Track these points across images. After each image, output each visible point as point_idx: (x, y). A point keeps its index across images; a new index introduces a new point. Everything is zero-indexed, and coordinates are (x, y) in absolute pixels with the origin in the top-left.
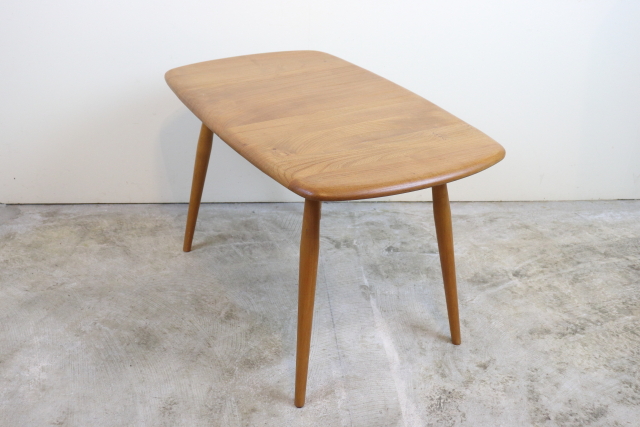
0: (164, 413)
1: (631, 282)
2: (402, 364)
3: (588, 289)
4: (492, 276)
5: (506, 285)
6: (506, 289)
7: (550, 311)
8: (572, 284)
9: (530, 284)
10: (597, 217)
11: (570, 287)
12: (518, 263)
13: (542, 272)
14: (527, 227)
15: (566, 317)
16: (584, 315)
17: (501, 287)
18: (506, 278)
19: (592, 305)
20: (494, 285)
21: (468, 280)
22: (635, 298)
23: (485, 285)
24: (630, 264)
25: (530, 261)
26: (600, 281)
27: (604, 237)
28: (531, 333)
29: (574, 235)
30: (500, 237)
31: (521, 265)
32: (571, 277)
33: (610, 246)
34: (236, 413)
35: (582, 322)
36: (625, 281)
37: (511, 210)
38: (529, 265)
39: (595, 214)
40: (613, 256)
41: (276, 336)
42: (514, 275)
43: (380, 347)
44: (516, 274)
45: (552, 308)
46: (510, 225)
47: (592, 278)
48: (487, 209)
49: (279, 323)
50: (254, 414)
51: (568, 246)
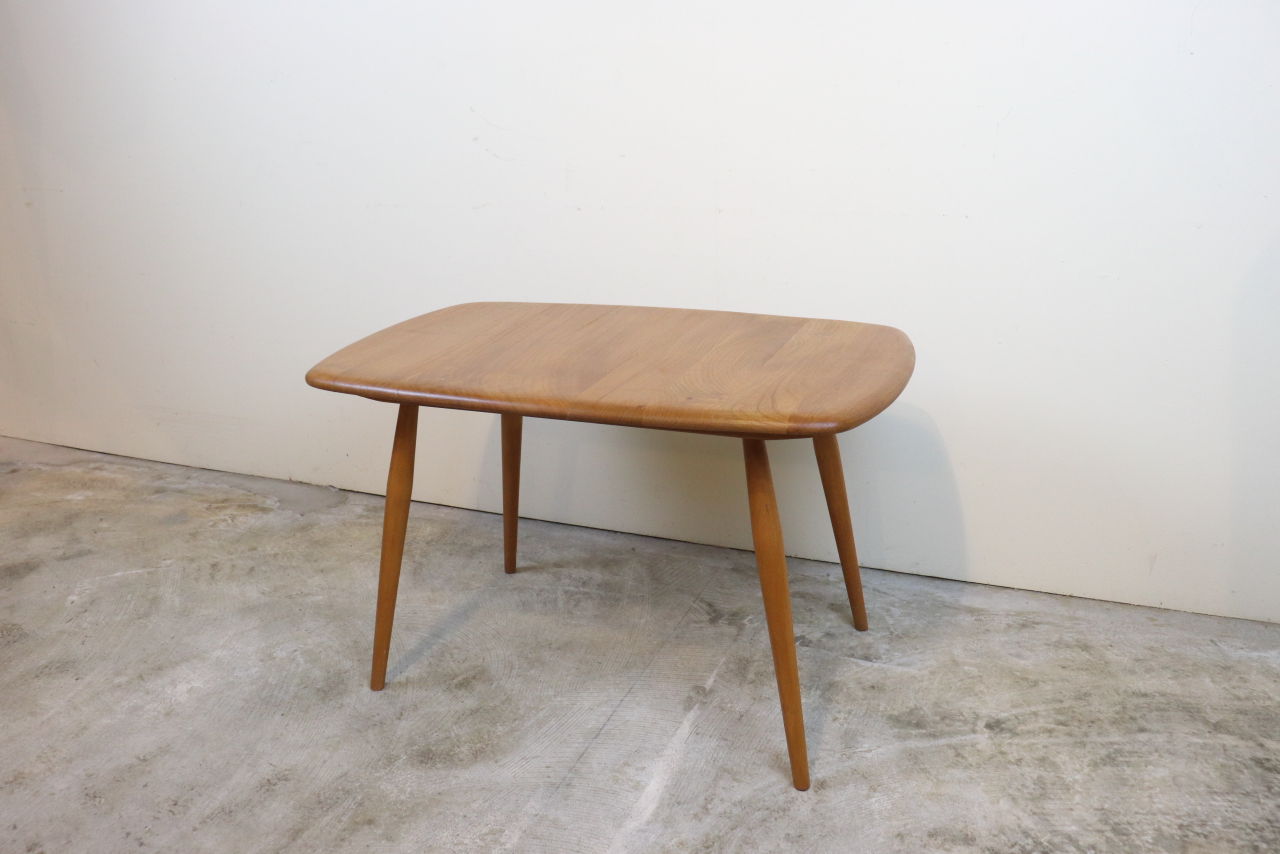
0: (262, 786)
1: (1233, 787)
2: (649, 823)
3: (1123, 781)
4: (943, 718)
5: (955, 740)
6: (951, 746)
7: (1004, 804)
8: (1095, 765)
9: (1005, 748)
10: (1255, 654)
11: (1087, 770)
12: (1015, 706)
13: (1050, 731)
14: (1086, 648)
15: (1028, 822)
16: (1072, 829)
17: (943, 741)
18: (967, 728)
19: (1104, 815)
20: (934, 736)
21: (890, 717)
22: (1218, 823)
23: (914, 732)
24: (1260, 754)
25: (1041, 708)
26: (1161, 773)
27: (1242, 694)
28: (932, 835)
29: (1175, 678)
30: (1018, 656)
31: (1015, 711)
32: (1103, 752)
33: (1244, 712)
34: (344, 819)
35: (1057, 840)
36: (1220, 784)
37: (1081, 613)
38: (1035, 713)
39: (1255, 649)
40: (1229, 733)
41: (500, 728)
42: (989, 726)
43: (638, 787)
44: (994, 726)
45: (1014, 800)
46: (1055, 638)
47: (1147, 763)
48: (1022, 604)
49: (521, 712)
50: (366, 827)
51: (1145, 695)
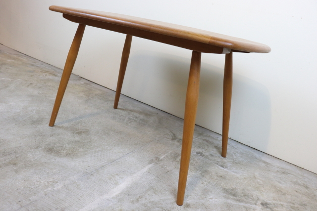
2: (113, 198)
4: (245, 196)
5: (247, 205)
6: (244, 207)
12: (275, 200)
14: (307, 187)
17: (242, 204)
18: (253, 202)
20: (239, 201)
21: (224, 189)
23: (232, 197)
30: (279, 182)
31: (274, 202)
34: (7, 160)
37: (306, 175)
38: (282, 205)
41: (81, 149)
42: (262, 204)
43: (117, 184)
44: (264, 205)
46: (295, 180)
48: (284, 165)
49: (92, 147)
50: (12, 165)
